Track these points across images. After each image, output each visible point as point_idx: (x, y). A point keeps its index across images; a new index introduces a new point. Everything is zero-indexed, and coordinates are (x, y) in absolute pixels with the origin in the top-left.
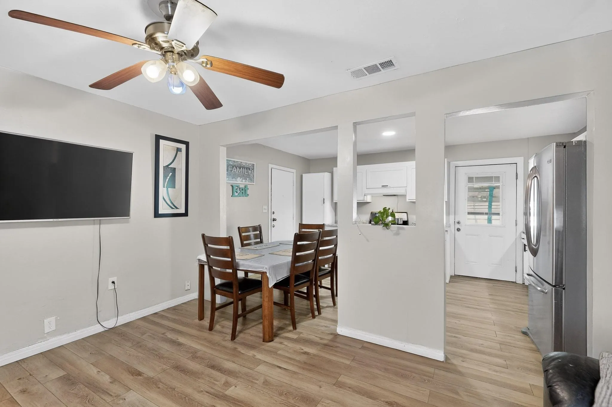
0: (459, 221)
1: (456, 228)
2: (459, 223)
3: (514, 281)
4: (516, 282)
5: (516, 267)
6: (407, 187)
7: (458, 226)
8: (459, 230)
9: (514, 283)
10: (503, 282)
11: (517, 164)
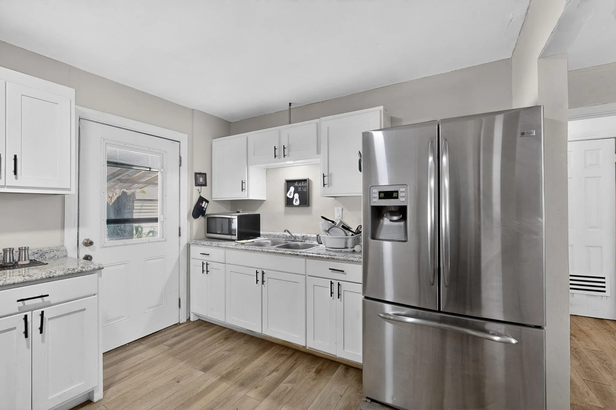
1: (81, 257)
4: (179, 323)
7: (85, 251)
9: (178, 325)
10: (166, 333)
11: (181, 143)
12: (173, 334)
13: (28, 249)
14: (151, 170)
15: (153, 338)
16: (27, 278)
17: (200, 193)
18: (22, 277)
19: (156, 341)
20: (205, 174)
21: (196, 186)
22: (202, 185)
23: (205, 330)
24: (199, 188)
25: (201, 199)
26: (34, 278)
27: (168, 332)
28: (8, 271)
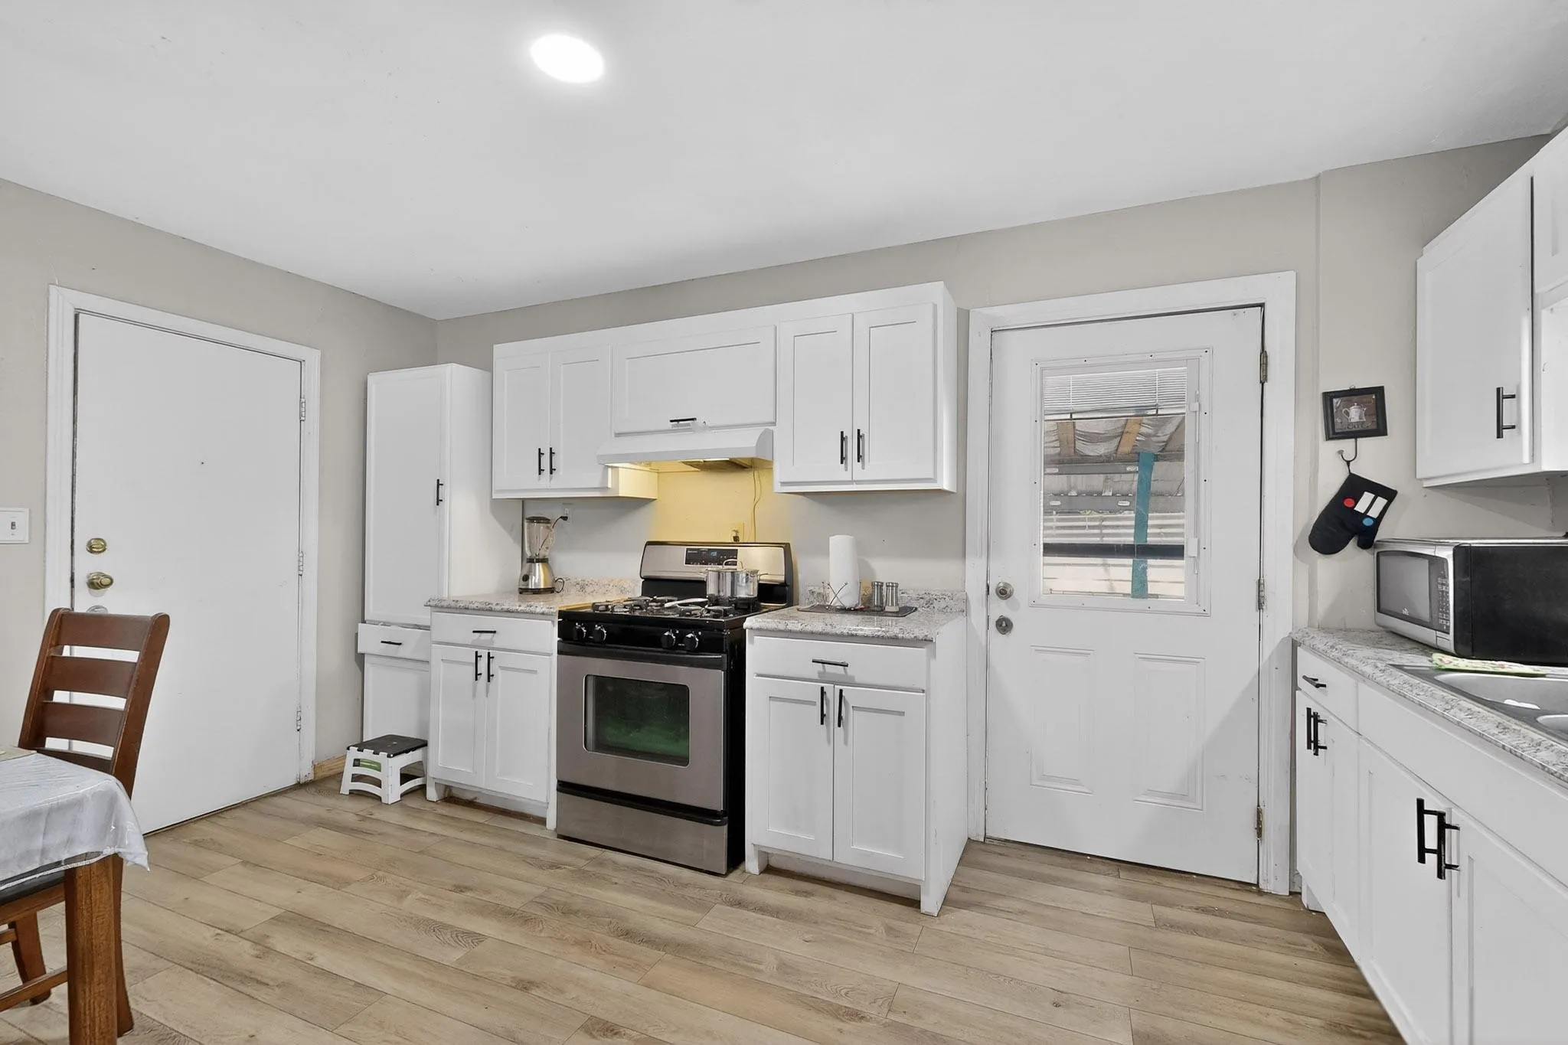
0: (1007, 585)
1: (994, 618)
2: (1004, 593)
3: (1252, 882)
4: (1257, 885)
5: (1259, 813)
6: (774, 424)
7: (1000, 609)
8: (1004, 626)
9: (1252, 888)
10: (1199, 888)
11: (1267, 307)
12: (1204, 902)
13: (897, 587)
14: (1160, 412)
15: (1156, 879)
16: (828, 629)
17: (1348, 463)
18: (824, 626)
19: (1156, 890)
20: (1379, 391)
21: (1329, 438)
22: (1359, 432)
23: (1310, 955)
24: (1347, 445)
25: (1355, 486)
26: (834, 631)
27: (1206, 889)
28: (875, 618)
